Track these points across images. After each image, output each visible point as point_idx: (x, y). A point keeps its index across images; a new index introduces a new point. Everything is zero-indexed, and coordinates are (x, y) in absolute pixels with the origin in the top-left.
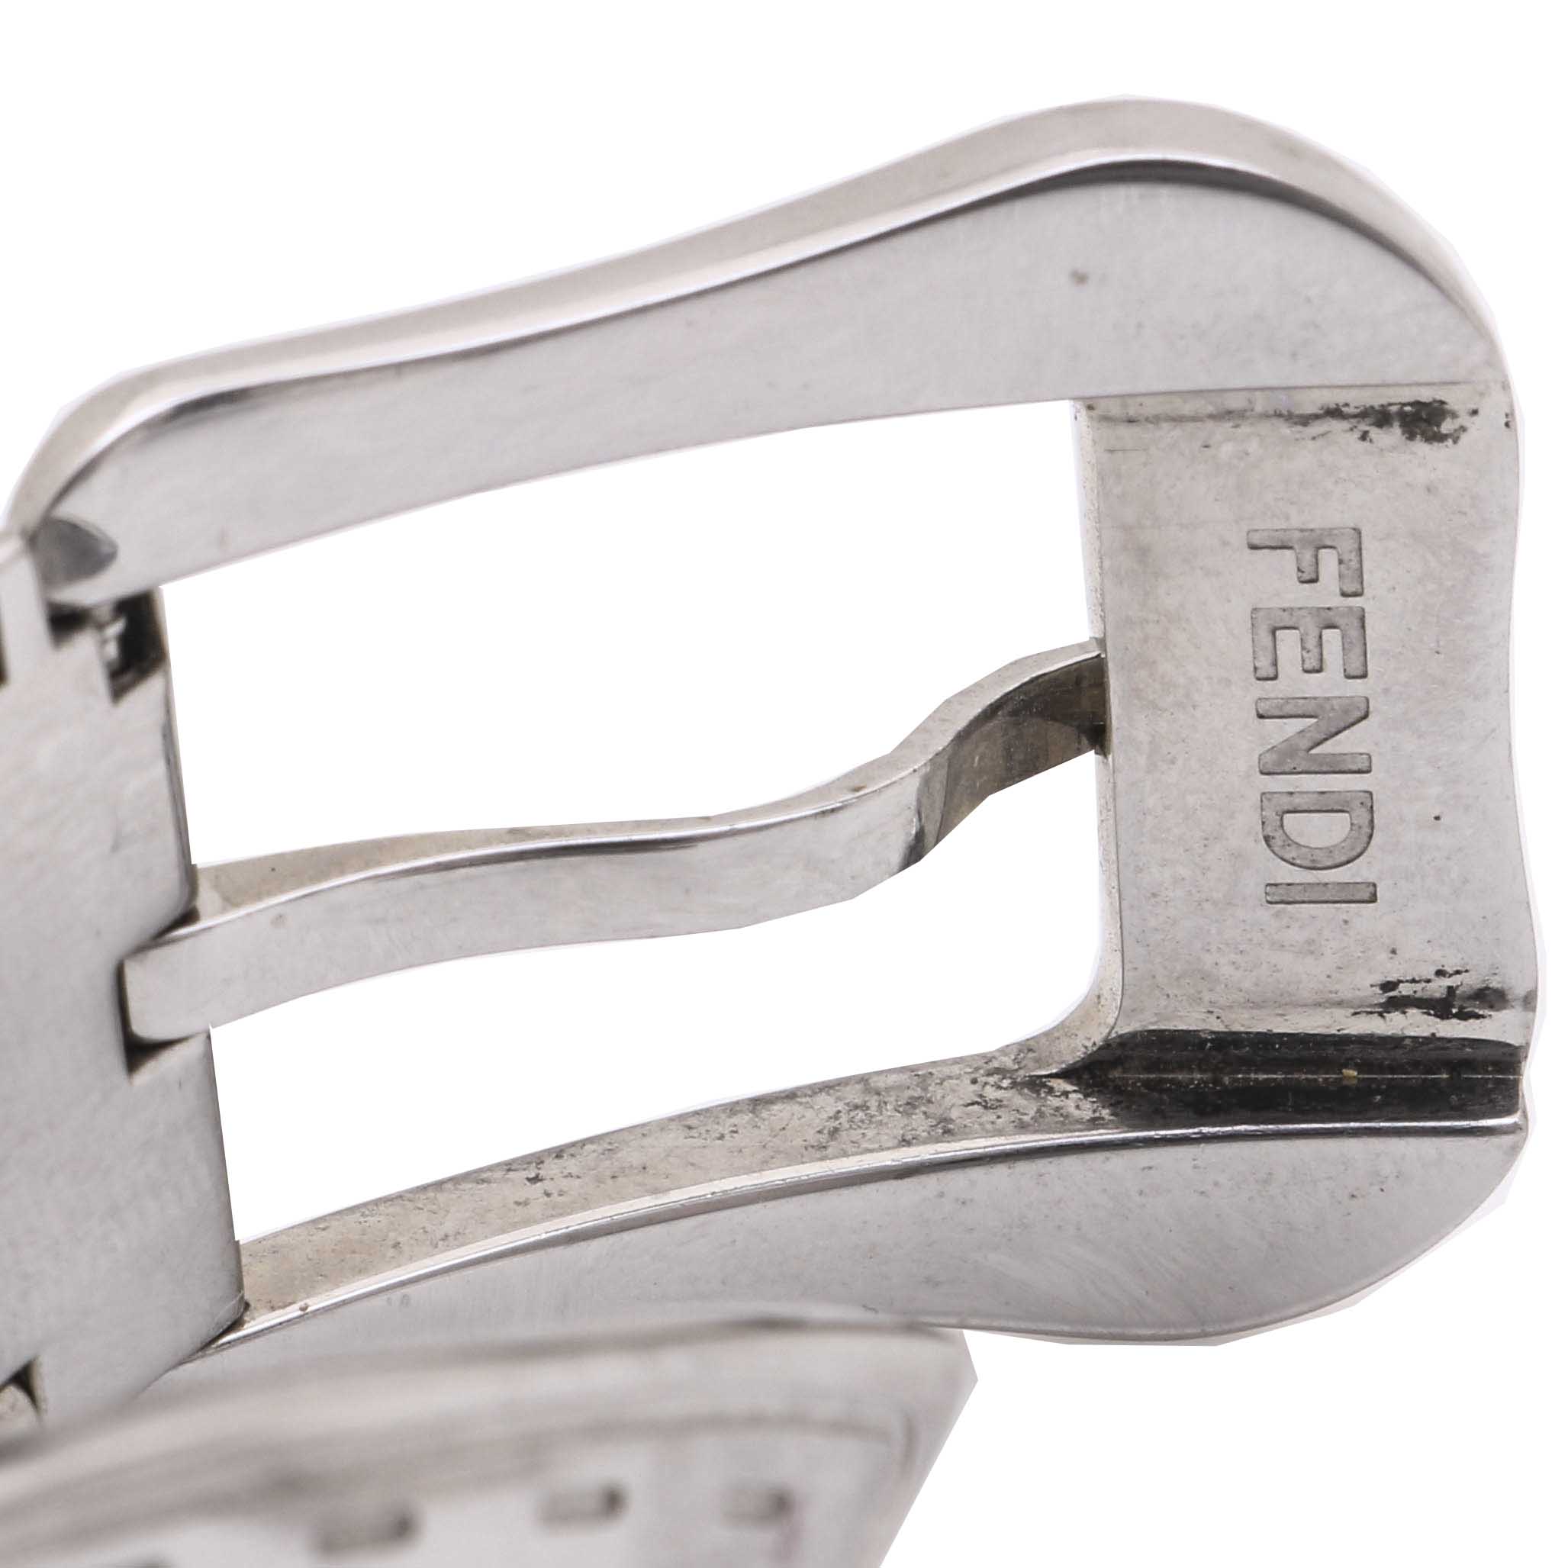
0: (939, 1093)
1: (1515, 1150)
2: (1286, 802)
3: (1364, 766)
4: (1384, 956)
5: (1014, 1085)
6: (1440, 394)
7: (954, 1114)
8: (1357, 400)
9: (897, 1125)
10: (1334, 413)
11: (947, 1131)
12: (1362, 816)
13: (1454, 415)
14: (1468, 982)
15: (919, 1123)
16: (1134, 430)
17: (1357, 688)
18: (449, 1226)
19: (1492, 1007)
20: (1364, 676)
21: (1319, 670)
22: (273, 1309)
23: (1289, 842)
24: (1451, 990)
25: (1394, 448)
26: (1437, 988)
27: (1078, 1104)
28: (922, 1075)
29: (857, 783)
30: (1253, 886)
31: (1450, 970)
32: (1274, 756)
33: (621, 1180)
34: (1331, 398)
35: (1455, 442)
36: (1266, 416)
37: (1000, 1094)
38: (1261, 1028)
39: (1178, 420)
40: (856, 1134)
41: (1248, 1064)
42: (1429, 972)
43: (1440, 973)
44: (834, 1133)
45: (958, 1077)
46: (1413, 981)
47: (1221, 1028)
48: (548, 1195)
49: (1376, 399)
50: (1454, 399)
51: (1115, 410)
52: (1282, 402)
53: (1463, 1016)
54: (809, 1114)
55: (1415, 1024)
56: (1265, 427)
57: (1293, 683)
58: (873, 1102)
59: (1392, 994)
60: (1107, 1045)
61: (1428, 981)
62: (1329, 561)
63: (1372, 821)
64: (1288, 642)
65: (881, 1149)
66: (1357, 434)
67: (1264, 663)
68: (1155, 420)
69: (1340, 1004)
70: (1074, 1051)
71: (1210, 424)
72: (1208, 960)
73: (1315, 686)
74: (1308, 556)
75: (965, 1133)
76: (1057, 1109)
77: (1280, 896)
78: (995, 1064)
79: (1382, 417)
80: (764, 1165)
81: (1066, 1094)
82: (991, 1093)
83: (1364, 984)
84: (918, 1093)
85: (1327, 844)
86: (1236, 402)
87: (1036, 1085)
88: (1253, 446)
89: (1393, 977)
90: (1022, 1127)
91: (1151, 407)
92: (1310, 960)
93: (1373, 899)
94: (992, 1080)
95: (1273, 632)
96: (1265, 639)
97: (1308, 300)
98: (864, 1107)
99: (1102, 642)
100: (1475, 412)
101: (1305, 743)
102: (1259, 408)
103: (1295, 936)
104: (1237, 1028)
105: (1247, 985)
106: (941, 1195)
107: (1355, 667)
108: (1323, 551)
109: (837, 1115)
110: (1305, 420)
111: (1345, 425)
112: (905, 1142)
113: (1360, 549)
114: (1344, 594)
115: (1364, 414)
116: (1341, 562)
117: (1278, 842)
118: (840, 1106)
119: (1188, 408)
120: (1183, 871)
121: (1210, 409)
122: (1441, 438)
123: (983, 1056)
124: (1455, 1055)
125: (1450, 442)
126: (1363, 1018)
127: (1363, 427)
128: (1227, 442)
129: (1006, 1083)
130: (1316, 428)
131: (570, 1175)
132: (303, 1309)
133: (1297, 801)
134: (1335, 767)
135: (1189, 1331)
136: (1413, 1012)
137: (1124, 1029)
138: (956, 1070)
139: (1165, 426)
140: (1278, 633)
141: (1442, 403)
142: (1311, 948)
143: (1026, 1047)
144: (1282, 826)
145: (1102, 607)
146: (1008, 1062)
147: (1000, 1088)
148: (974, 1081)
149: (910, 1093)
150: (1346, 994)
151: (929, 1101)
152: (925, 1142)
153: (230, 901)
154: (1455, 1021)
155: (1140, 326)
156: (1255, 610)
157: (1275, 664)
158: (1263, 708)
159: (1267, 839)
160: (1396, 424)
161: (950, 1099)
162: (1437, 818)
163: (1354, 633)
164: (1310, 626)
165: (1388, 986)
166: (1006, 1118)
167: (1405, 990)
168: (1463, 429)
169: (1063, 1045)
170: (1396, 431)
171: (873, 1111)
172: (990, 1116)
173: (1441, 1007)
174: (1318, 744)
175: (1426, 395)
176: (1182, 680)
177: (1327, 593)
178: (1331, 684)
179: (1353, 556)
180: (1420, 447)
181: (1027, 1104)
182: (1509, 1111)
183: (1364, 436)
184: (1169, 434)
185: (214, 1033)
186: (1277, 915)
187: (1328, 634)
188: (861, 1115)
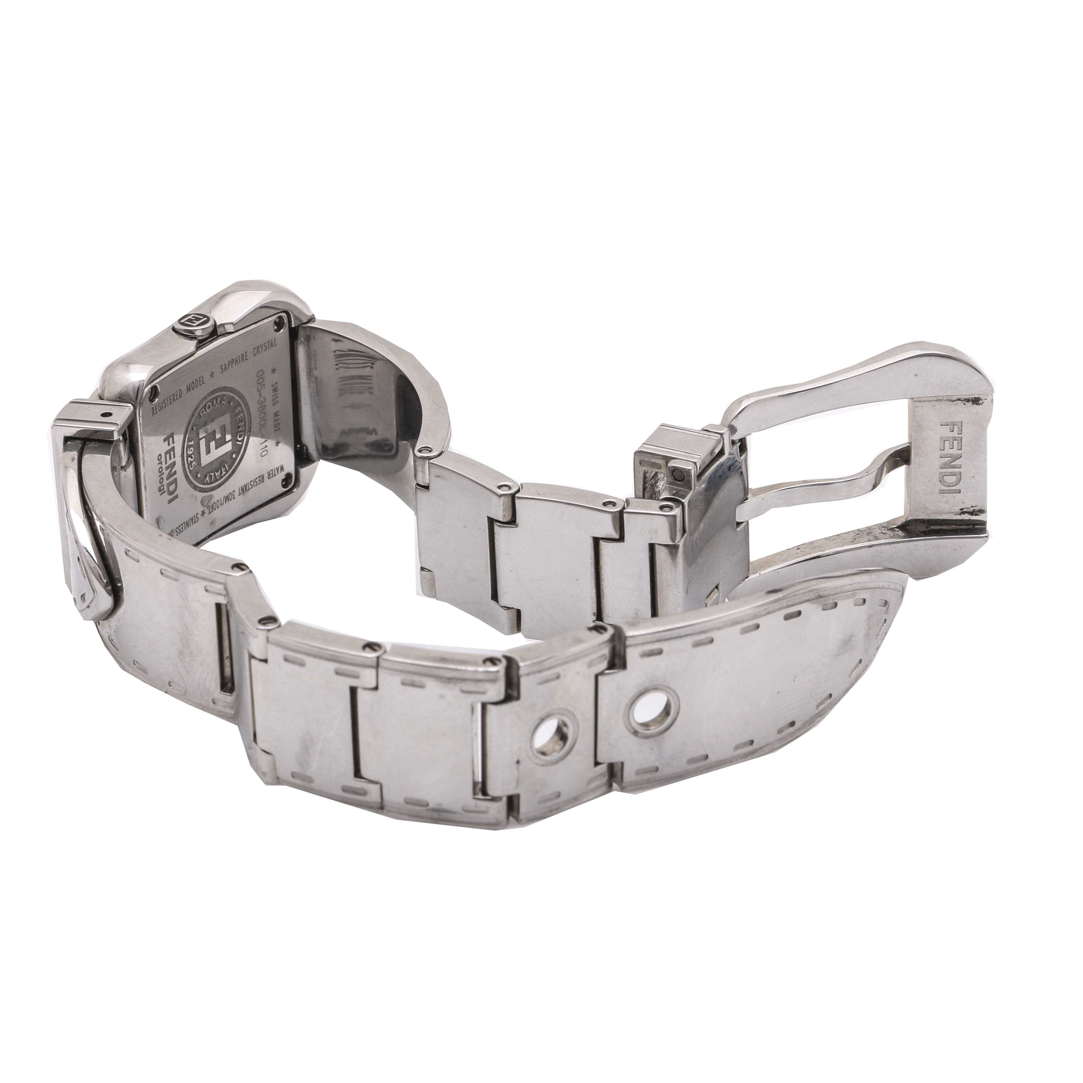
0: (873, 531)
1: (986, 541)
2: (944, 474)
3: (960, 467)
4: (961, 504)
5: (888, 530)
6: (979, 396)
7: (877, 535)
8: (963, 397)
9: (867, 538)
10: (959, 400)
11: (877, 539)
12: (959, 476)
13: (982, 400)
14: (977, 508)
15: (871, 538)
16: (920, 403)
17: (960, 452)
18: (784, 558)
19: (982, 513)
20: (961, 449)
21: (952, 448)
22: (754, 574)
23: (944, 482)
24: (974, 510)
25: (970, 406)
26: (971, 509)
27: (900, 533)
28: (869, 528)
29: (867, 471)
30: (937, 490)
31: (974, 506)
32: (942, 465)
33: (815, 549)
34: (958, 397)
35: (982, 405)
36: (946, 400)
37: (885, 531)
38: (936, 518)
39: (929, 401)
40: (859, 539)
41: (933, 525)
42: (970, 506)
43: (972, 507)
44: (855, 539)
45: (876, 528)
46: (967, 508)
47: (928, 518)
48: (802, 552)
49: (967, 397)
50: (982, 397)
51: (917, 399)
52: (949, 398)
53: (976, 515)
54: (849, 536)
55: (966, 517)
56: (945, 403)
57: (948, 451)
58: (861, 533)
59: (963, 511)
60: (906, 522)
61: (970, 508)
62: (956, 427)
63: (961, 478)
64: (947, 443)
65: (865, 542)
66: (963, 404)
67: (942, 447)
68: (925, 401)
69: (952, 513)
70: (899, 523)
71: (935, 402)
72: (927, 504)
73: (952, 451)
74: (952, 427)
75: (880, 539)
76: (897, 534)
77: (942, 492)
78: (883, 526)
79: (968, 400)
80: (842, 546)
81: (898, 531)
82: (884, 531)
83: (957, 509)
84: (869, 531)
85: (952, 482)
86: (940, 398)
87: (892, 529)
88: (943, 406)
89: (963, 508)
90: (891, 538)
91: (924, 399)
92: (946, 504)
93: (960, 492)
94: (883, 529)
95: (944, 441)
96: (942, 442)
97: (959, 379)
98: (859, 534)
99: (910, 443)
100: (986, 399)
101: (949, 463)
102: (945, 399)
103: (944, 500)
104: (932, 518)
105: (934, 509)
106: (876, 551)
107: (960, 448)
108: (955, 426)
109: (854, 536)
110: (953, 401)
111: (961, 402)
112: (869, 541)
113: (962, 426)
114: (958, 434)
115: (965, 400)
116: (958, 428)
117: (942, 481)
118: (855, 534)
119: (931, 399)
120: (924, 488)
121: (935, 399)
122: (979, 404)
123: (880, 524)
124: (973, 523)
125: (981, 405)
126: (956, 516)
127: (964, 402)
128: (938, 405)
129: (886, 529)
130: (955, 403)
131: (805, 548)
132: (760, 574)
133: (946, 474)
134: (954, 467)
135: (921, 577)
136: (966, 514)
137: (909, 519)
138: (875, 527)
139: (926, 402)
140: (945, 442)
141: (980, 398)
142: (947, 502)
143: (889, 522)
144: (943, 479)
145: (910, 436)
146: (885, 525)
147: (885, 530)
148: (880, 529)
149: (867, 532)
150: (953, 511)
151: (872, 533)
152: (873, 541)
153: (754, 495)
154: (974, 516)
155: (927, 384)
156: (941, 437)
157: (944, 447)
158: (941, 456)
159: (940, 481)
160: (971, 402)
161: (876, 533)
162: (973, 477)
163: (960, 441)
164: (951, 440)
165: (962, 509)
166: (887, 536)
167: (965, 510)
168: (983, 402)
169: (896, 522)
170: (971, 403)
171: (861, 535)
172: (884, 536)
173: (972, 513)
174: (951, 463)
175: (977, 396)
176: (926, 451)
177: (955, 434)
178: (955, 451)
179: (961, 427)
180: (975, 406)
181: (891, 534)
182: (985, 533)
183: (964, 404)
184: (927, 403)
185: (750, 522)
186: (941, 496)
187: (955, 441)
188: (859, 536)
